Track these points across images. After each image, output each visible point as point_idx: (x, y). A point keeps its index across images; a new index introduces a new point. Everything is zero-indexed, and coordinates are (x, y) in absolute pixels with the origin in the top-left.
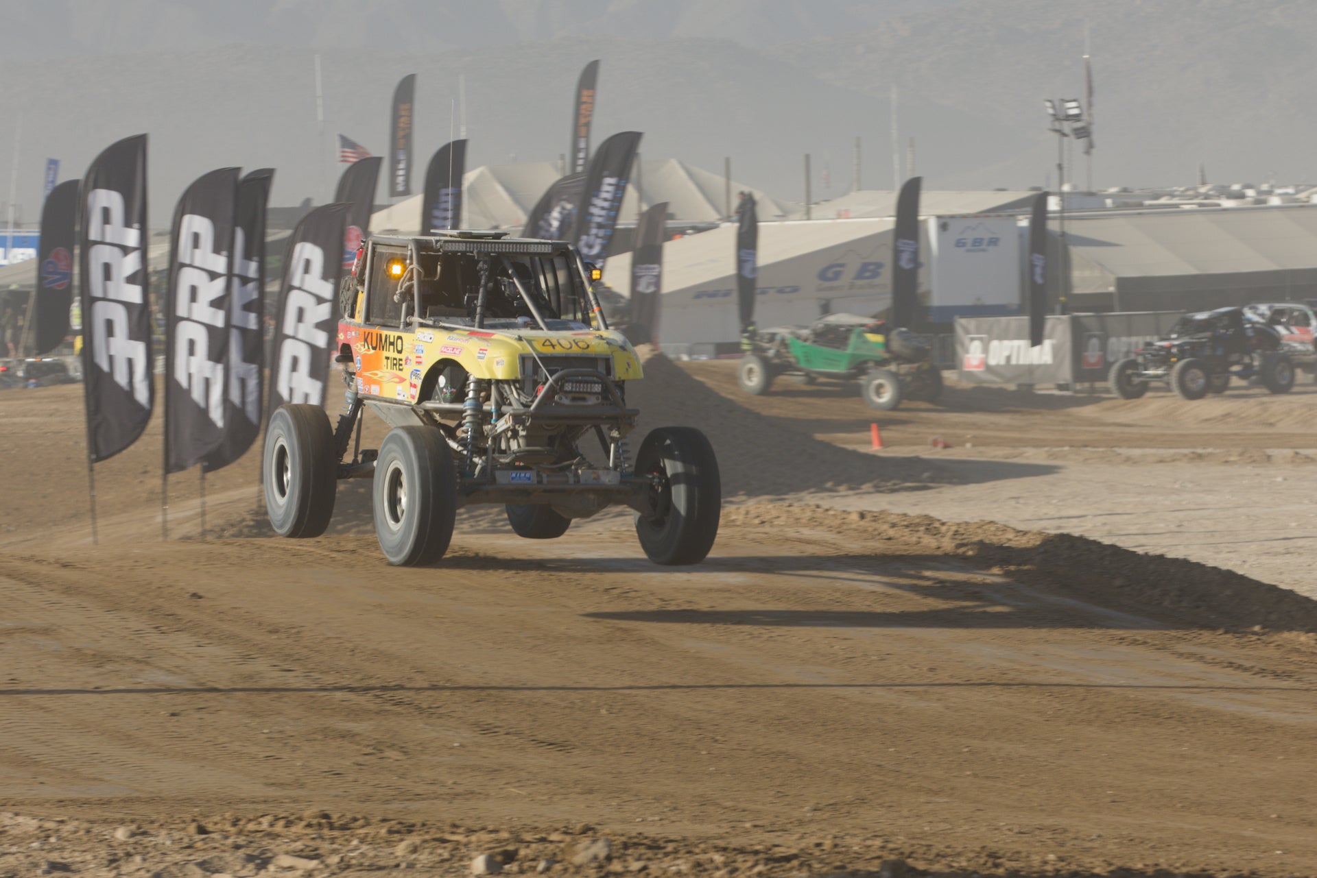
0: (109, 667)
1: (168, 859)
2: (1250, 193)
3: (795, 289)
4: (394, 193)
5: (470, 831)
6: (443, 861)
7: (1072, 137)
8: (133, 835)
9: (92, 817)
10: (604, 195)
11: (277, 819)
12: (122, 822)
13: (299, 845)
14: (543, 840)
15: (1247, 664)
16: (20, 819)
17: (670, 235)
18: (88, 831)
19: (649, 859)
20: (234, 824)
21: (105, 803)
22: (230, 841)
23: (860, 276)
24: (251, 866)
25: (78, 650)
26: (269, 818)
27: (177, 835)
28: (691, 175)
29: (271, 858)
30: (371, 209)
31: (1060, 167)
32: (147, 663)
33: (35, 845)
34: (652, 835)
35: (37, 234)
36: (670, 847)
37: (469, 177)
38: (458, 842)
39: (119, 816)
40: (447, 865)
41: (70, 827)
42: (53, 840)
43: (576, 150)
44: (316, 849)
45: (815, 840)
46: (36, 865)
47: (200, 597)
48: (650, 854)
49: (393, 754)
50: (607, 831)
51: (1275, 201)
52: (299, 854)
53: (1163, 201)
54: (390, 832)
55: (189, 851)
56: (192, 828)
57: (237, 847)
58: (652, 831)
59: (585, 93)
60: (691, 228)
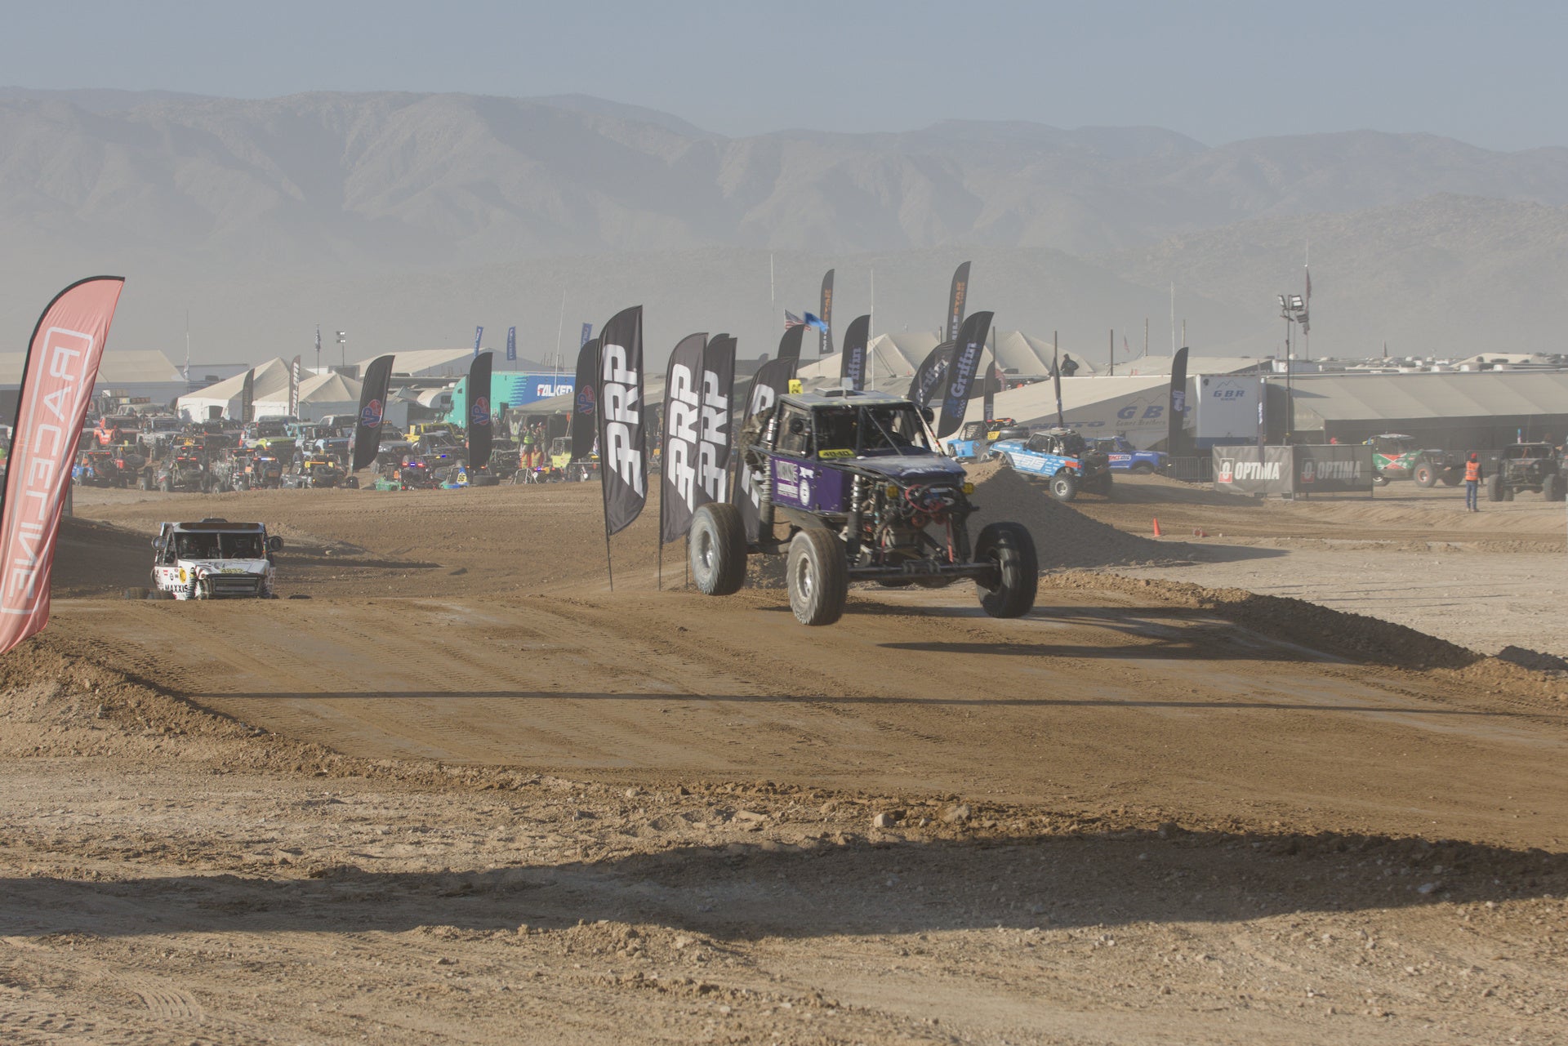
0: (621, 677)
1: (662, 811)
2: (1419, 363)
3: (1101, 424)
4: (822, 352)
5: (871, 797)
6: (852, 817)
7: (1297, 322)
8: (637, 794)
9: (609, 780)
10: (967, 355)
11: (737, 785)
12: (630, 785)
13: (753, 804)
14: (923, 804)
15: (1414, 691)
16: (560, 781)
17: (1015, 384)
18: (606, 791)
19: (997, 819)
20: (708, 788)
21: (618, 772)
22: (705, 800)
23: (1147, 415)
24: (720, 818)
25: (601, 665)
26: (733, 785)
27: (668, 795)
28: (1029, 342)
29: (734, 812)
31: (1288, 342)
32: (648, 675)
33: (570, 799)
34: (998, 802)
35: (574, 376)
36: (1011, 811)
37: (875, 342)
38: (864, 805)
39: (627, 781)
40: (856, 820)
41: (595, 787)
42: (582, 796)
43: (951, 323)
44: (765, 807)
45: (1111, 808)
46: (571, 814)
47: (686, 630)
48: (997, 815)
49: (819, 743)
50: (967, 799)
51: (1436, 369)
52: (753, 810)
53: (1358, 367)
54: (816, 796)
55: (676, 806)
56: (678, 791)
57: (710, 804)
58: (998, 800)
59: (959, 284)
60: (1029, 380)
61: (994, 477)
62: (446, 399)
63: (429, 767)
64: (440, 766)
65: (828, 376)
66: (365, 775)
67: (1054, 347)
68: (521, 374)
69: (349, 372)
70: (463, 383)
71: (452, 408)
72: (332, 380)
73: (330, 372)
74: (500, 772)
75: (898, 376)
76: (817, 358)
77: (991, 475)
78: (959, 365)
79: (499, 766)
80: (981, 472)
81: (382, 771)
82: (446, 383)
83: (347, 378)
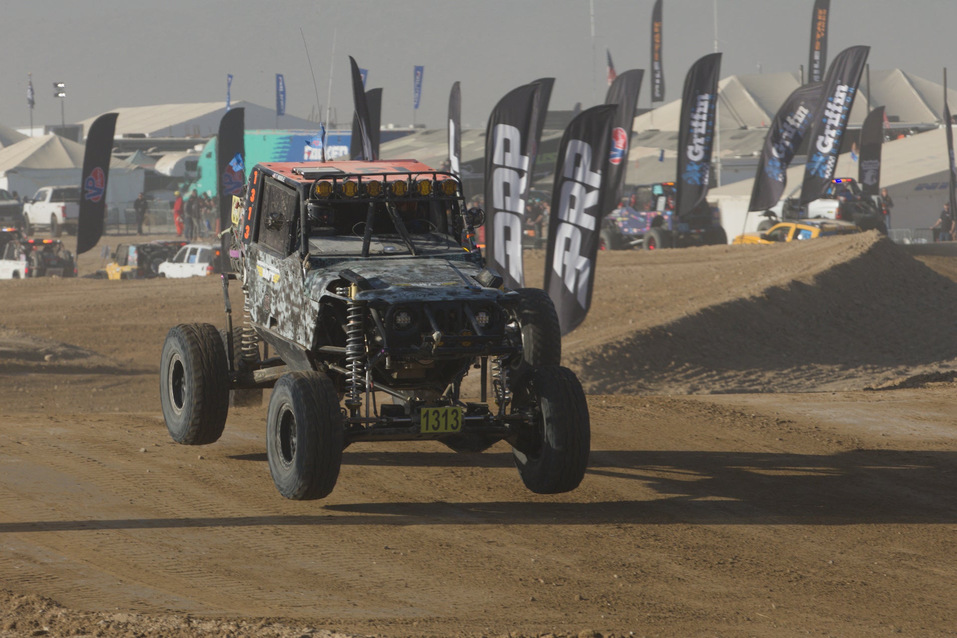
4: (654, 99)
10: (837, 101)
17: (894, 135)
21: (407, 623)
28: (912, 83)
30: (636, 113)
35: (350, 134)
37: (722, 84)
43: (812, 61)
59: (820, 12)
60: (913, 129)
61: (870, 252)
62: (192, 165)
63: (175, 621)
64: (188, 621)
65: (663, 129)
66: (95, 632)
67: (942, 88)
68: (285, 133)
69: (69, 132)
70: (212, 144)
71: (199, 177)
72: (49, 144)
73: (46, 132)
74: (263, 626)
75: (750, 128)
76: (648, 106)
77: (866, 248)
78: (827, 113)
79: (261, 619)
80: (855, 246)
81: (117, 627)
82: (191, 145)
83: (69, 142)
